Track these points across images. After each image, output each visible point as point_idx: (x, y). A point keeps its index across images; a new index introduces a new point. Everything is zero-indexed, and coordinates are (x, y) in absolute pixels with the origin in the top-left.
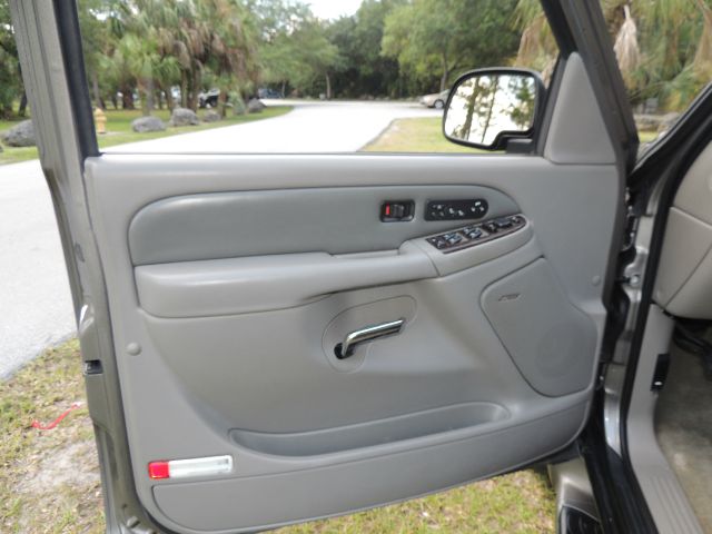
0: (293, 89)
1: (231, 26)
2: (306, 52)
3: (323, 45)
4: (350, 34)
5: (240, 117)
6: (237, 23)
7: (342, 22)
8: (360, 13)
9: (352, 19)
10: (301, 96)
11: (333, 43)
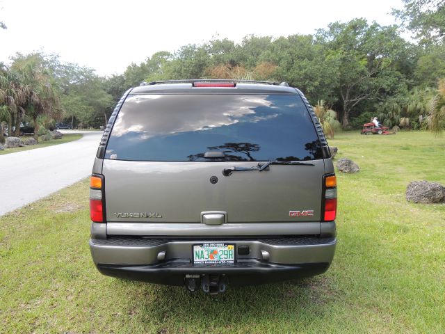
0: (80, 122)
1: (44, 87)
2: (91, 99)
3: (102, 96)
4: (121, 87)
5: (47, 142)
6: (48, 85)
7: (115, 79)
8: (127, 74)
9: (121, 77)
10: (85, 127)
11: (109, 93)
